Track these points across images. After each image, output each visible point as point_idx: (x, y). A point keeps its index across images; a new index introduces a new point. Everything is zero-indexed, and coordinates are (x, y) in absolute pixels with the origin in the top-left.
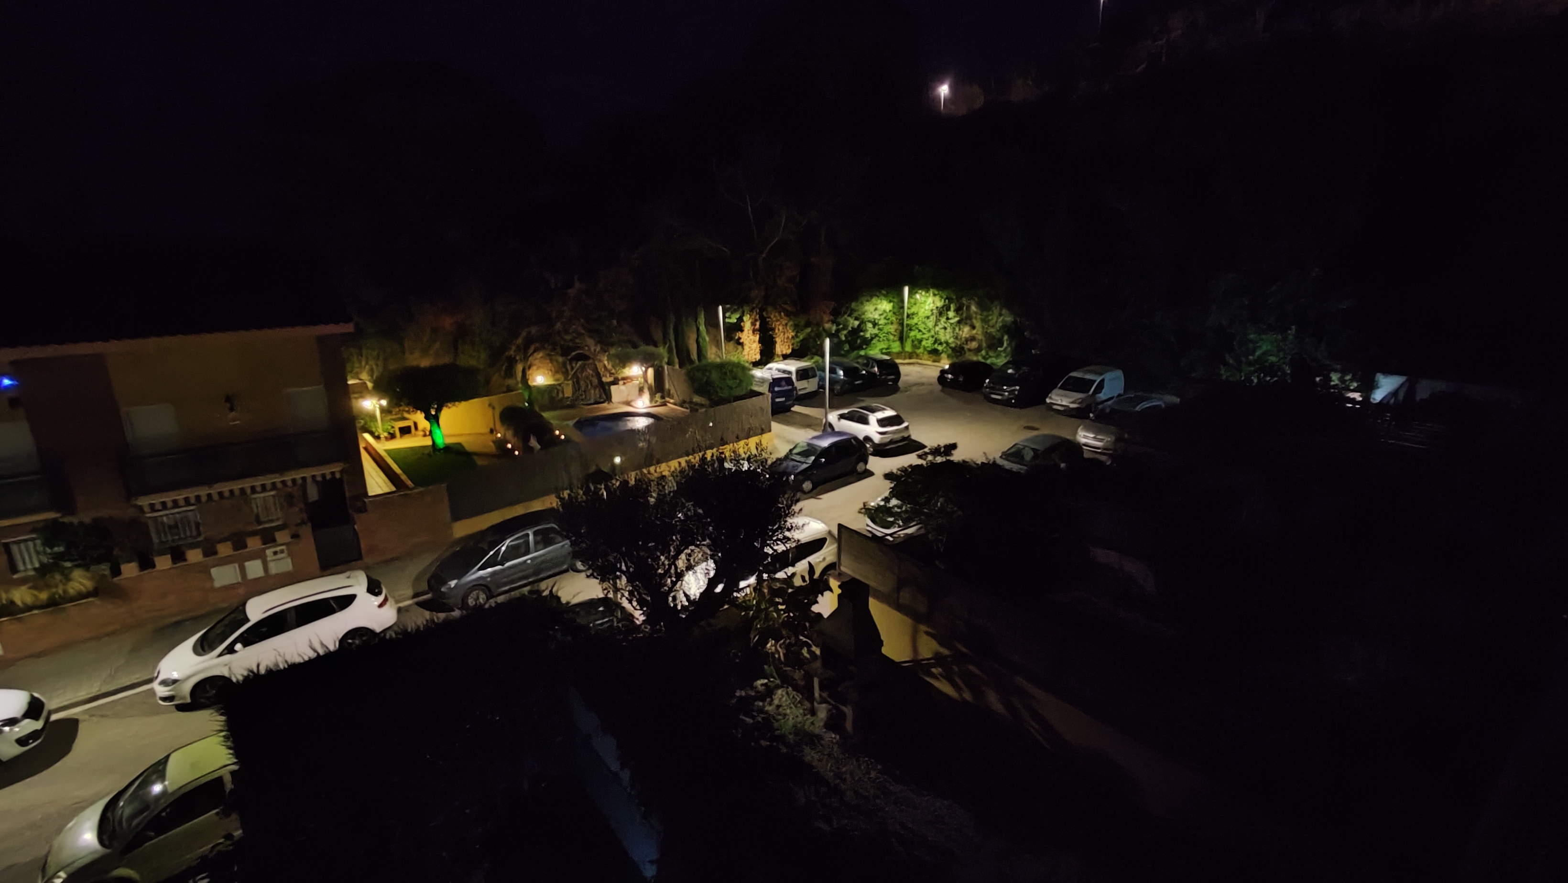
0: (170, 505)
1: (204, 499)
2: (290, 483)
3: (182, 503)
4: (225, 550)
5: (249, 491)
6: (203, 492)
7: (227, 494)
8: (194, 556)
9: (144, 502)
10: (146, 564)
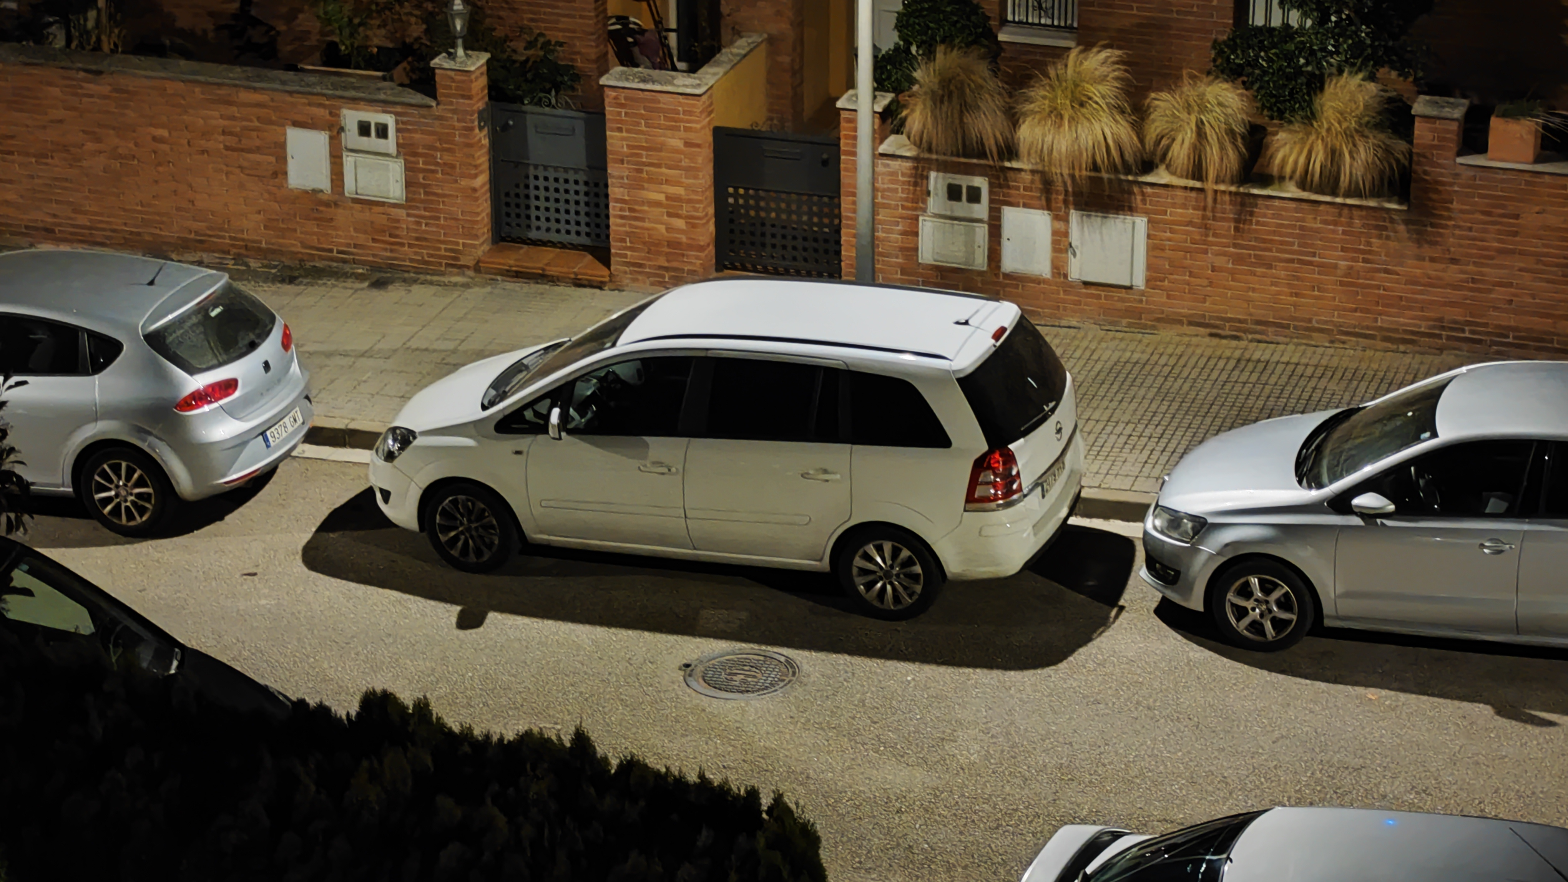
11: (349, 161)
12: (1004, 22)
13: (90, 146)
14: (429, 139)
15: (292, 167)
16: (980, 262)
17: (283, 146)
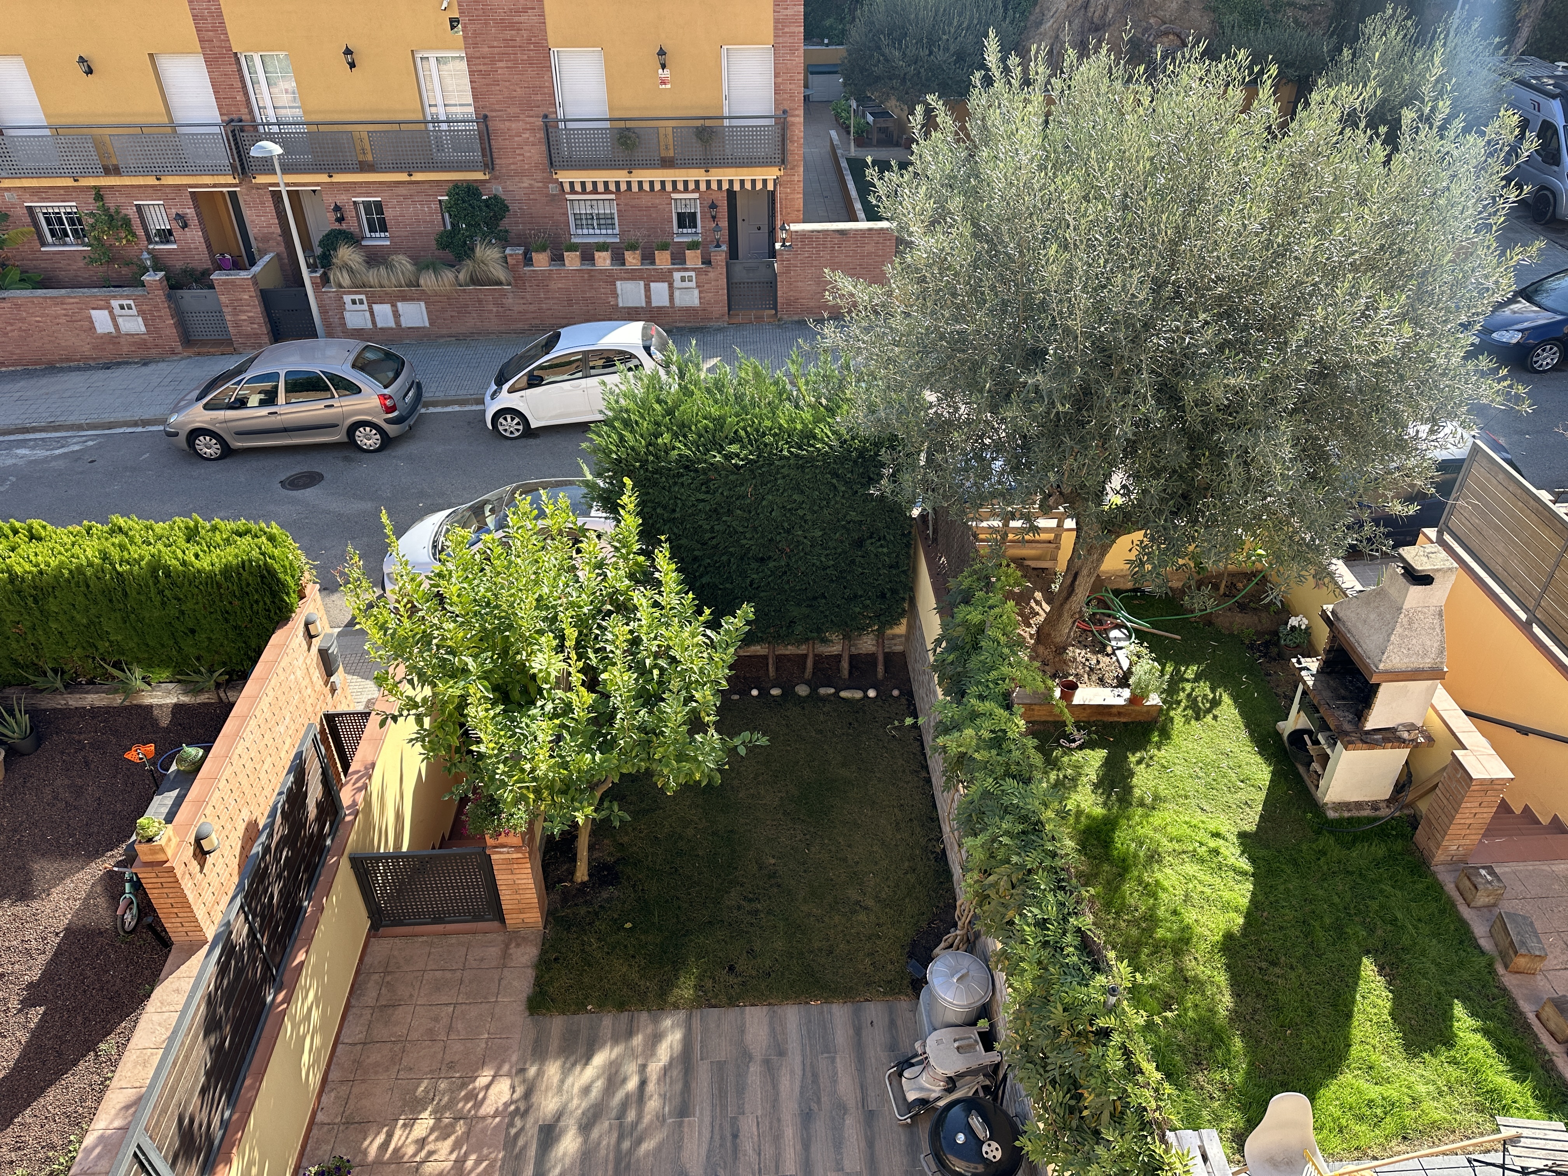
0: (589, 187)
1: (623, 187)
2: (714, 186)
3: (601, 188)
4: (632, 259)
5: (669, 187)
6: (621, 176)
7: (646, 187)
8: (603, 260)
9: (565, 177)
10: (558, 258)
11: (120, 320)
12: (363, 238)
13: (9, 328)
14: (149, 307)
15: (97, 325)
16: (370, 325)
17: (91, 317)
